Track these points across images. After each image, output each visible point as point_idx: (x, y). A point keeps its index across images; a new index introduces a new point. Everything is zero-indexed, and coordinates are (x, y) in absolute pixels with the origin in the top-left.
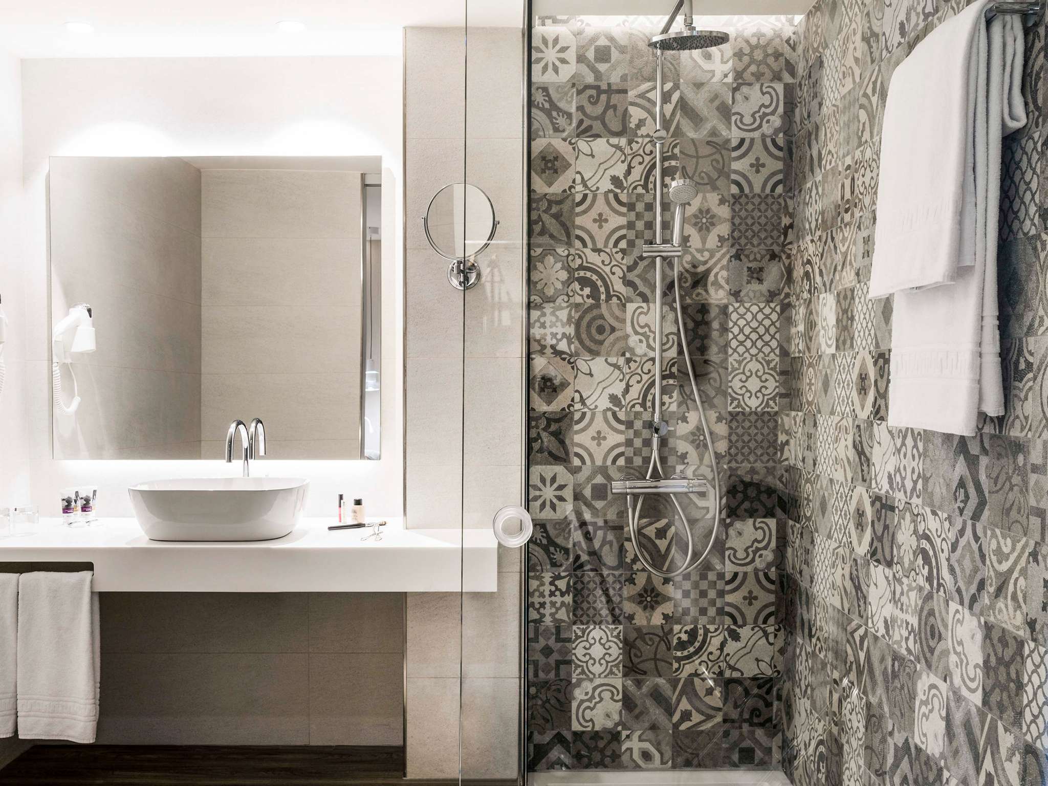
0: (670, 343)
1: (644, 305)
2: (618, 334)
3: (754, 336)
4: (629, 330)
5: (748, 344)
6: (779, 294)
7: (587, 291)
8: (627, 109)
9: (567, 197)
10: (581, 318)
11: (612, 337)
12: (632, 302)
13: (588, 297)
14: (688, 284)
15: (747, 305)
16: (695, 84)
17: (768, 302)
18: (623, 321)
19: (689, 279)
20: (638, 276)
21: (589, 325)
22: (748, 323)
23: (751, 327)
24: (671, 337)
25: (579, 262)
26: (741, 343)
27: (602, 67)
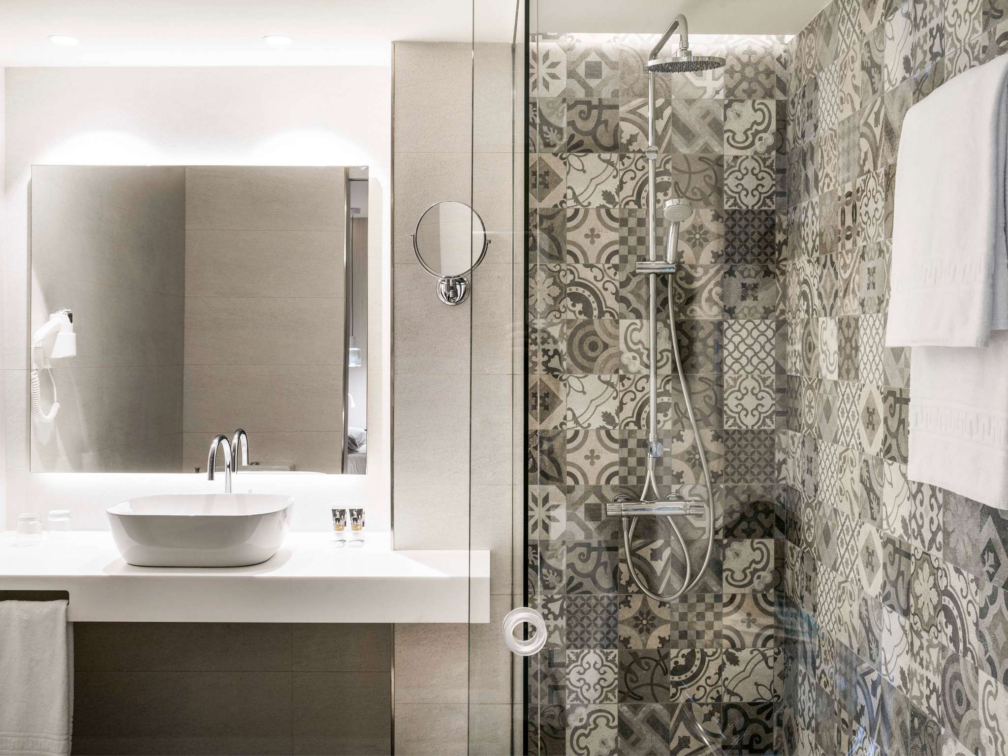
0: (665, 360)
1: (637, 321)
2: (611, 351)
3: (749, 353)
4: (622, 347)
5: (744, 361)
6: (774, 311)
7: (579, 307)
8: (618, 124)
9: (558, 212)
10: (573, 335)
11: (605, 354)
12: (625, 318)
13: (580, 313)
14: (682, 301)
15: (742, 322)
16: (686, 101)
17: (764, 318)
18: (616, 338)
19: (683, 295)
20: (632, 292)
21: (581, 342)
22: (743, 340)
23: (746, 344)
24: (665, 354)
25: (570, 277)
26: (737, 360)
27: (593, 83)
